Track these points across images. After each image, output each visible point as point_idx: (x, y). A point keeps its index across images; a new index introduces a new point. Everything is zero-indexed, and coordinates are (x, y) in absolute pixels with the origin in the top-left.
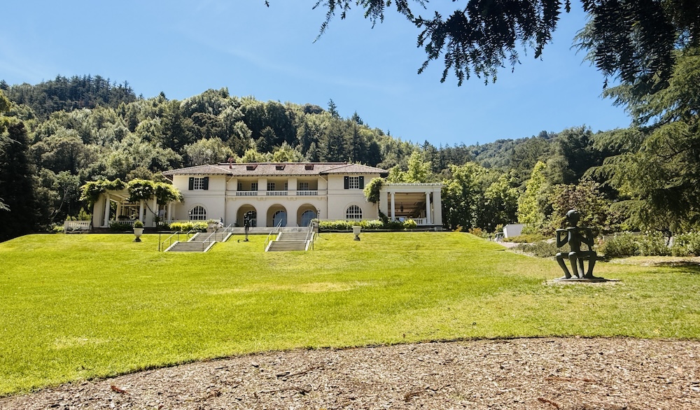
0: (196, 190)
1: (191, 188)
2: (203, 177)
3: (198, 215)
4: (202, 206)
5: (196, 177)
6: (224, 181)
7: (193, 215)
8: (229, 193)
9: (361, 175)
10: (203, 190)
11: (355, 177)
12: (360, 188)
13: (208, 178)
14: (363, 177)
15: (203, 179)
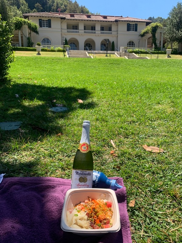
0: (44, 27)
1: (41, 26)
3: (46, 43)
5: (43, 19)
6: (60, 23)
7: (43, 43)
8: (63, 31)
9: (136, 23)
10: (48, 28)
11: (133, 24)
12: (135, 31)
13: (50, 20)
14: (137, 24)
15: (47, 20)
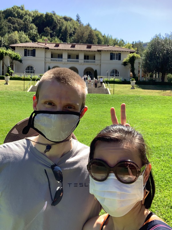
0: (28, 56)
1: (25, 55)
2: (32, 49)
3: (30, 71)
4: (32, 66)
5: (28, 49)
6: (44, 52)
7: (27, 71)
8: (47, 59)
9: (120, 52)
10: (32, 57)
11: (116, 54)
12: (119, 60)
13: (35, 50)
14: (120, 54)
15: (32, 50)
